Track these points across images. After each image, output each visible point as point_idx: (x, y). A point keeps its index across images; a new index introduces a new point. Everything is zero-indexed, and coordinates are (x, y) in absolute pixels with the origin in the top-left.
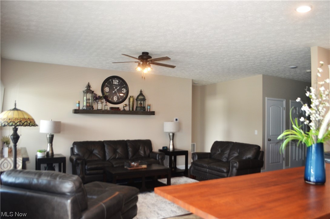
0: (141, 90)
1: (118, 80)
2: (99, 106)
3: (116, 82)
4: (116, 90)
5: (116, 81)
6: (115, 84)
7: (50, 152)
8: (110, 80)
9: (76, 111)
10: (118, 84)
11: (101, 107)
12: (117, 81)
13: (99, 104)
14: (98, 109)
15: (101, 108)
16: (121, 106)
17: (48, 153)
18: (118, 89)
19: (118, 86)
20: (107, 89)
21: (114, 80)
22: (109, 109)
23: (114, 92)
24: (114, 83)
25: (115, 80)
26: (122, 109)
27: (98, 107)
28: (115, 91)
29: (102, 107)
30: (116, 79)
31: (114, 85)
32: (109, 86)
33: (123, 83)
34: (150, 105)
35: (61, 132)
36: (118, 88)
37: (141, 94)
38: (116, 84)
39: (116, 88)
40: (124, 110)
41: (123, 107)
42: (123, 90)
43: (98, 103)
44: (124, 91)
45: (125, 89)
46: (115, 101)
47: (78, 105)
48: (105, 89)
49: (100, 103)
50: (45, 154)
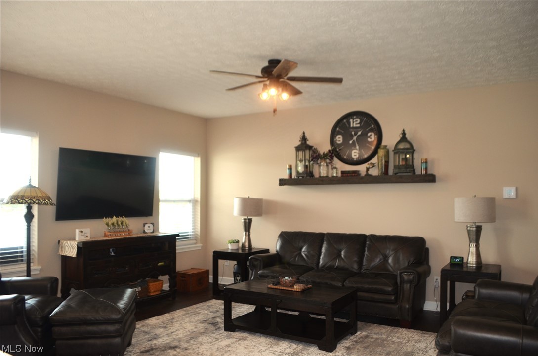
0: (404, 131)
1: (360, 118)
2: (322, 170)
3: (355, 123)
4: (355, 138)
5: (354, 121)
6: (353, 128)
7: (247, 245)
8: (345, 121)
9: (282, 182)
10: (358, 125)
11: (325, 172)
12: (356, 121)
13: (322, 168)
14: (320, 177)
15: (325, 175)
16: (362, 169)
17: (243, 245)
18: (359, 135)
19: (359, 130)
20: (339, 138)
21: (351, 121)
22: (340, 175)
23: (351, 142)
24: (352, 126)
25: (353, 119)
26: (363, 173)
27: (320, 173)
28: (354, 141)
29: (327, 172)
30: (355, 117)
31: (351, 130)
32: (343, 132)
33: (370, 123)
34: (426, 160)
35: (263, 215)
36: (359, 133)
37: (404, 138)
38: (355, 126)
39: (355, 134)
40: (367, 175)
41: (365, 170)
42: (369, 137)
43: (320, 166)
44: (371, 138)
45: (373, 134)
46: (355, 159)
47: (287, 172)
48: (335, 140)
49: (323, 165)
50: (238, 245)
